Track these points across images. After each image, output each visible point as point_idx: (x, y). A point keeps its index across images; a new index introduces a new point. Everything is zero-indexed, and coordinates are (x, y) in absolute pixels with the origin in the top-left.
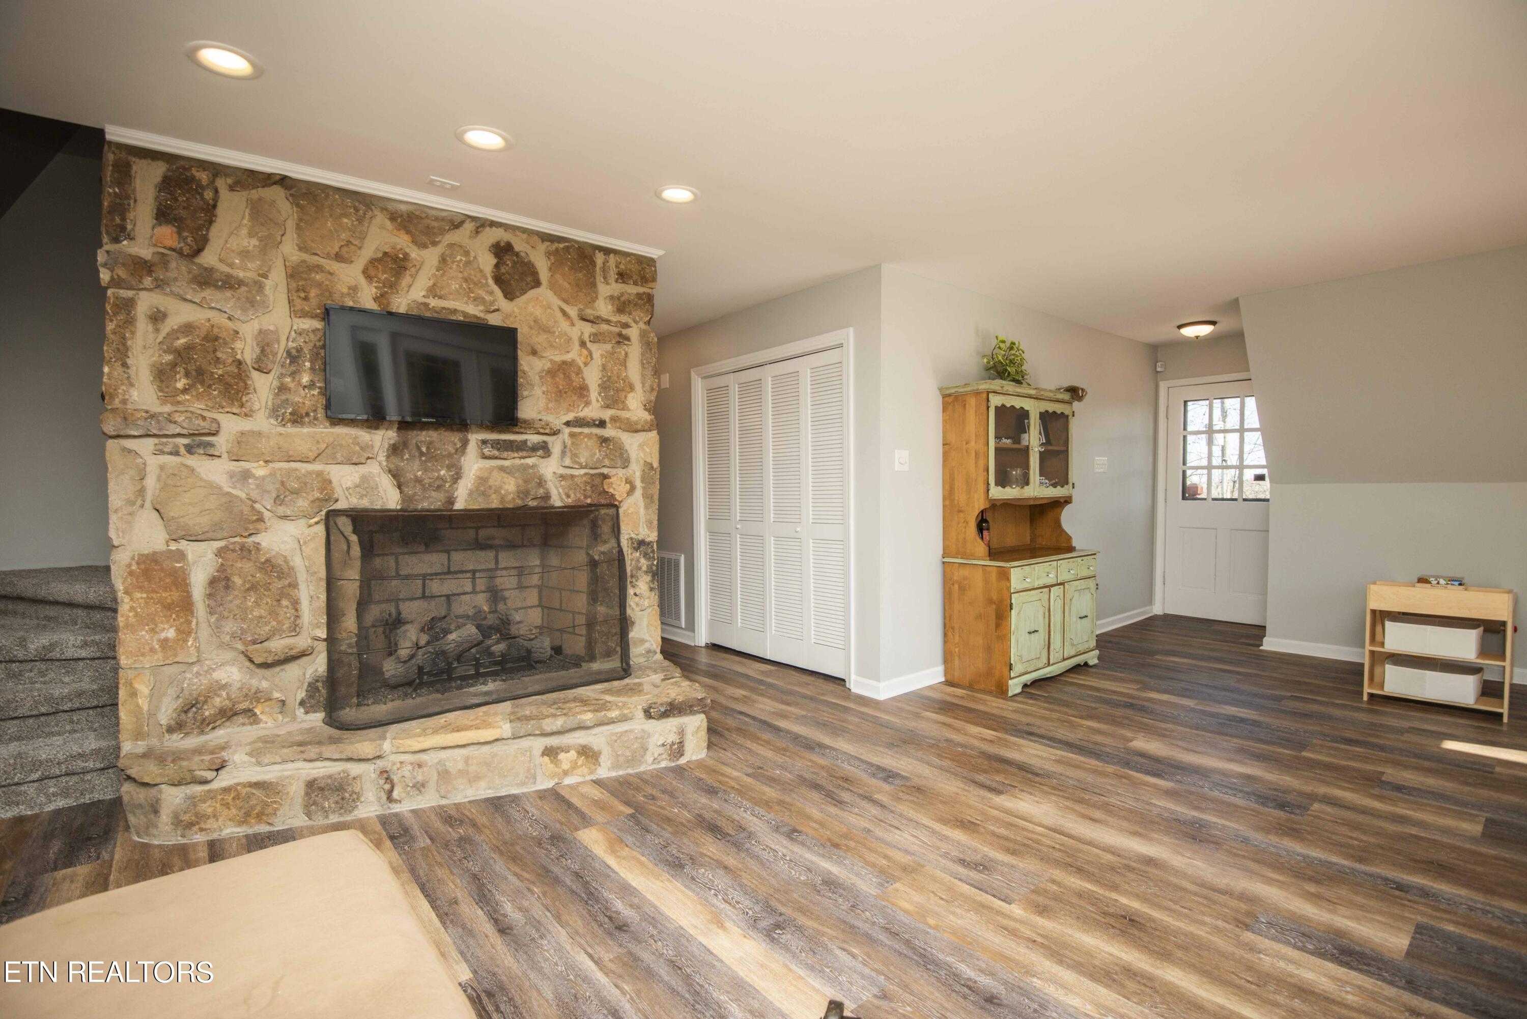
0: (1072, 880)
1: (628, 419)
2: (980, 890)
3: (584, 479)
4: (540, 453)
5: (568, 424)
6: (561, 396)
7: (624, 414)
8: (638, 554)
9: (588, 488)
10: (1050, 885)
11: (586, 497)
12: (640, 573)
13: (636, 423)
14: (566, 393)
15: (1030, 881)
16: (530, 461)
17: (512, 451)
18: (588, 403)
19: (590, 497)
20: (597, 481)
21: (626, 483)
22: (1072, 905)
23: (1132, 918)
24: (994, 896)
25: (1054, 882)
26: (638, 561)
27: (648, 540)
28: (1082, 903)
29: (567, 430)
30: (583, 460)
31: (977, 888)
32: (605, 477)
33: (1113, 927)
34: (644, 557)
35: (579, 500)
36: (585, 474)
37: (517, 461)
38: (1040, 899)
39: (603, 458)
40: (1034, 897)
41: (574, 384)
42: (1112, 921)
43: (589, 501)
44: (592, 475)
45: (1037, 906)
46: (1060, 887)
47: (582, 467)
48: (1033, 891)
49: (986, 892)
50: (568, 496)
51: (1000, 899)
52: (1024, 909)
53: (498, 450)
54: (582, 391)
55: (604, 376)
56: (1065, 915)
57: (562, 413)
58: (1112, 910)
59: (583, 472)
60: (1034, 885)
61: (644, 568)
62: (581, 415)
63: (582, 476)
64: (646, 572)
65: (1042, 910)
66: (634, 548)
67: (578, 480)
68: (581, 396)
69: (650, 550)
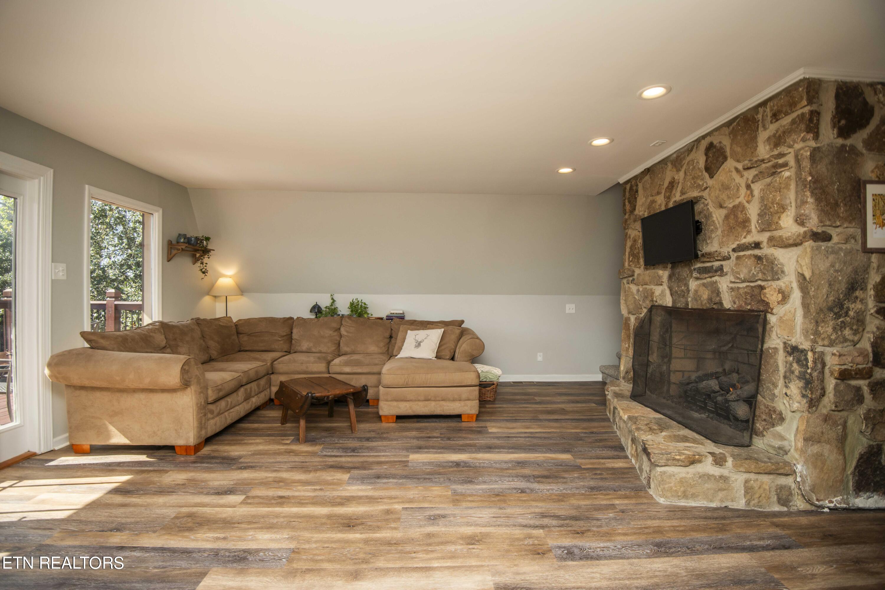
0: (388, 535)
1: (780, 237)
2: (420, 508)
3: (746, 290)
4: (719, 273)
5: (734, 250)
6: (731, 231)
7: (777, 234)
8: (791, 359)
9: (748, 297)
10: (396, 526)
11: (746, 304)
12: (793, 377)
13: (788, 239)
14: (734, 228)
15: (406, 523)
16: (714, 279)
17: (706, 273)
18: (749, 232)
19: (750, 304)
20: (757, 291)
21: (779, 293)
22: (378, 521)
23: (349, 528)
24: (412, 508)
25: (395, 528)
26: (791, 365)
27: (801, 347)
28: (375, 524)
29: (734, 256)
30: (742, 276)
31: (422, 508)
32: (762, 288)
33: (355, 519)
34: (797, 362)
35: (741, 306)
36: (747, 286)
37: (709, 280)
38: (393, 516)
39: (758, 273)
40: (397, 516)
41: (739, 220)
42: (358, 522)
43: (749, 307)
44: (752, 287)
45: (392, 513)
46: (390, 527)
47: (743, 282)
48: (399, 519)
49: (417, 508)
50: (735, 303)
51: (408, 508)
52: (395, 509)
53: (699, 273)
54: (745, 223)
55: (762, 206)
56: (378, 514)
57: (730, 243)
58: (360, 527)
59: (744, 285)
60: (402, 522)
61: (797, 373)
62: (744, 241)
63: (744, 288)
64: (799, 378)
65: (388, 512)
66: (788, 352)
67: (741, 291)
68: (744, 227)
69: (803, 358)
